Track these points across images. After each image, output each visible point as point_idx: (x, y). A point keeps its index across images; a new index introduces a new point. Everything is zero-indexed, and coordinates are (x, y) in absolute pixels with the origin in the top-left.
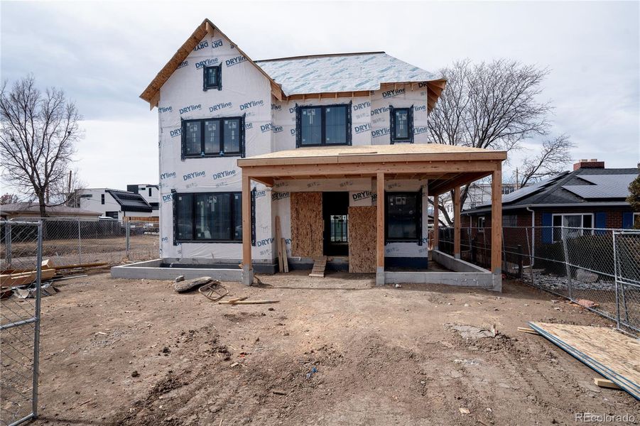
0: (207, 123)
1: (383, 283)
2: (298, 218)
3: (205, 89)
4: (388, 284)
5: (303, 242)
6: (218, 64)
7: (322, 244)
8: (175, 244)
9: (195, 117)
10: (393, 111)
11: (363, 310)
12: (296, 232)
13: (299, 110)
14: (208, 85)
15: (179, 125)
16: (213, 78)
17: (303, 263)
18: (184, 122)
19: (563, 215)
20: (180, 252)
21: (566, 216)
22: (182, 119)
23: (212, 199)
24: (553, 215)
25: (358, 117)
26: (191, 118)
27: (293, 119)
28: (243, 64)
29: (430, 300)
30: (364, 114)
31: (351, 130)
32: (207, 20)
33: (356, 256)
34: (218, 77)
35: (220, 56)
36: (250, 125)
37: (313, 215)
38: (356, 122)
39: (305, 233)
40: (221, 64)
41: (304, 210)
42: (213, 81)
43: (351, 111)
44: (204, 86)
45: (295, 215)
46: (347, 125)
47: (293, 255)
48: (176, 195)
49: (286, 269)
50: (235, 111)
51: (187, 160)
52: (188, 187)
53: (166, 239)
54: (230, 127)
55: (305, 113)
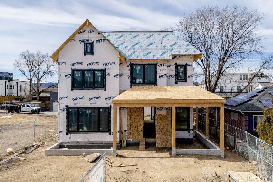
0: (86, 72)
1: (175, 155)
2: (131, 119)
3: (85, 55)
4: (177, 155)
5: (133, 131)
6: (91, 42)
7: (142, 132)
8: (67, 134)
9: (79, 69)
10: (177, 66)
11: (171, 167)
12: (130, 126)
13: (132, 66)
14: (86, 53)
15: (70, 72)
16: (89, 49)
17: (133, 142)
18: (73, 71)
19: (258, 116)
20: (70, 138)
21: (260, 117)
22: (72, 69)
23: (88, 111)
24: (253, 116)
25: (161, 70)
26: (77, 69)
27: (129, 70)
28: (105, 42)
29: (195, 162)
30: (163, 69)
31: (157, 77)
32: (87, 20)
33: (159, 139)
34: (92, 48)
35: (93, 37)
36: (109, 74)
37: (138, 118)
38: (159, 73)
39: (134, 127)
40: (93, 42)
41: (134, 115)
42: (89, 50)
43: (157, 67)
44: (84, 52)
45: (129, 118)
46: (155, 74)
47: (128, 138)
48: (68, 109)
49: (126, 146)
50: (100, 67)
51: (74, 91)
52: (75, 104)
53: (62, 132)
54: (98, 75)
55: (135, 67)
